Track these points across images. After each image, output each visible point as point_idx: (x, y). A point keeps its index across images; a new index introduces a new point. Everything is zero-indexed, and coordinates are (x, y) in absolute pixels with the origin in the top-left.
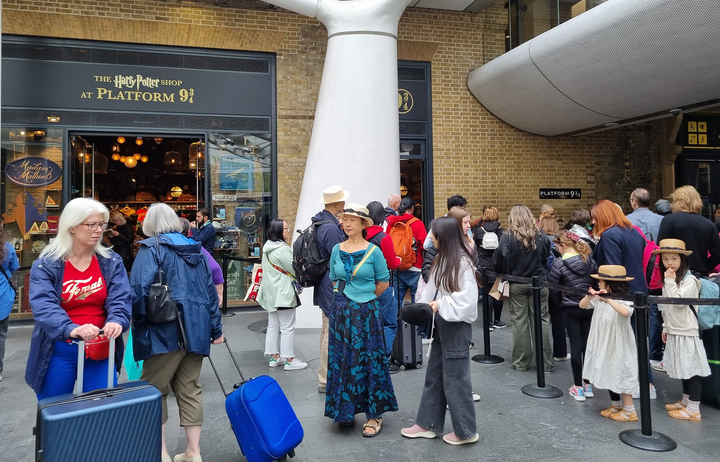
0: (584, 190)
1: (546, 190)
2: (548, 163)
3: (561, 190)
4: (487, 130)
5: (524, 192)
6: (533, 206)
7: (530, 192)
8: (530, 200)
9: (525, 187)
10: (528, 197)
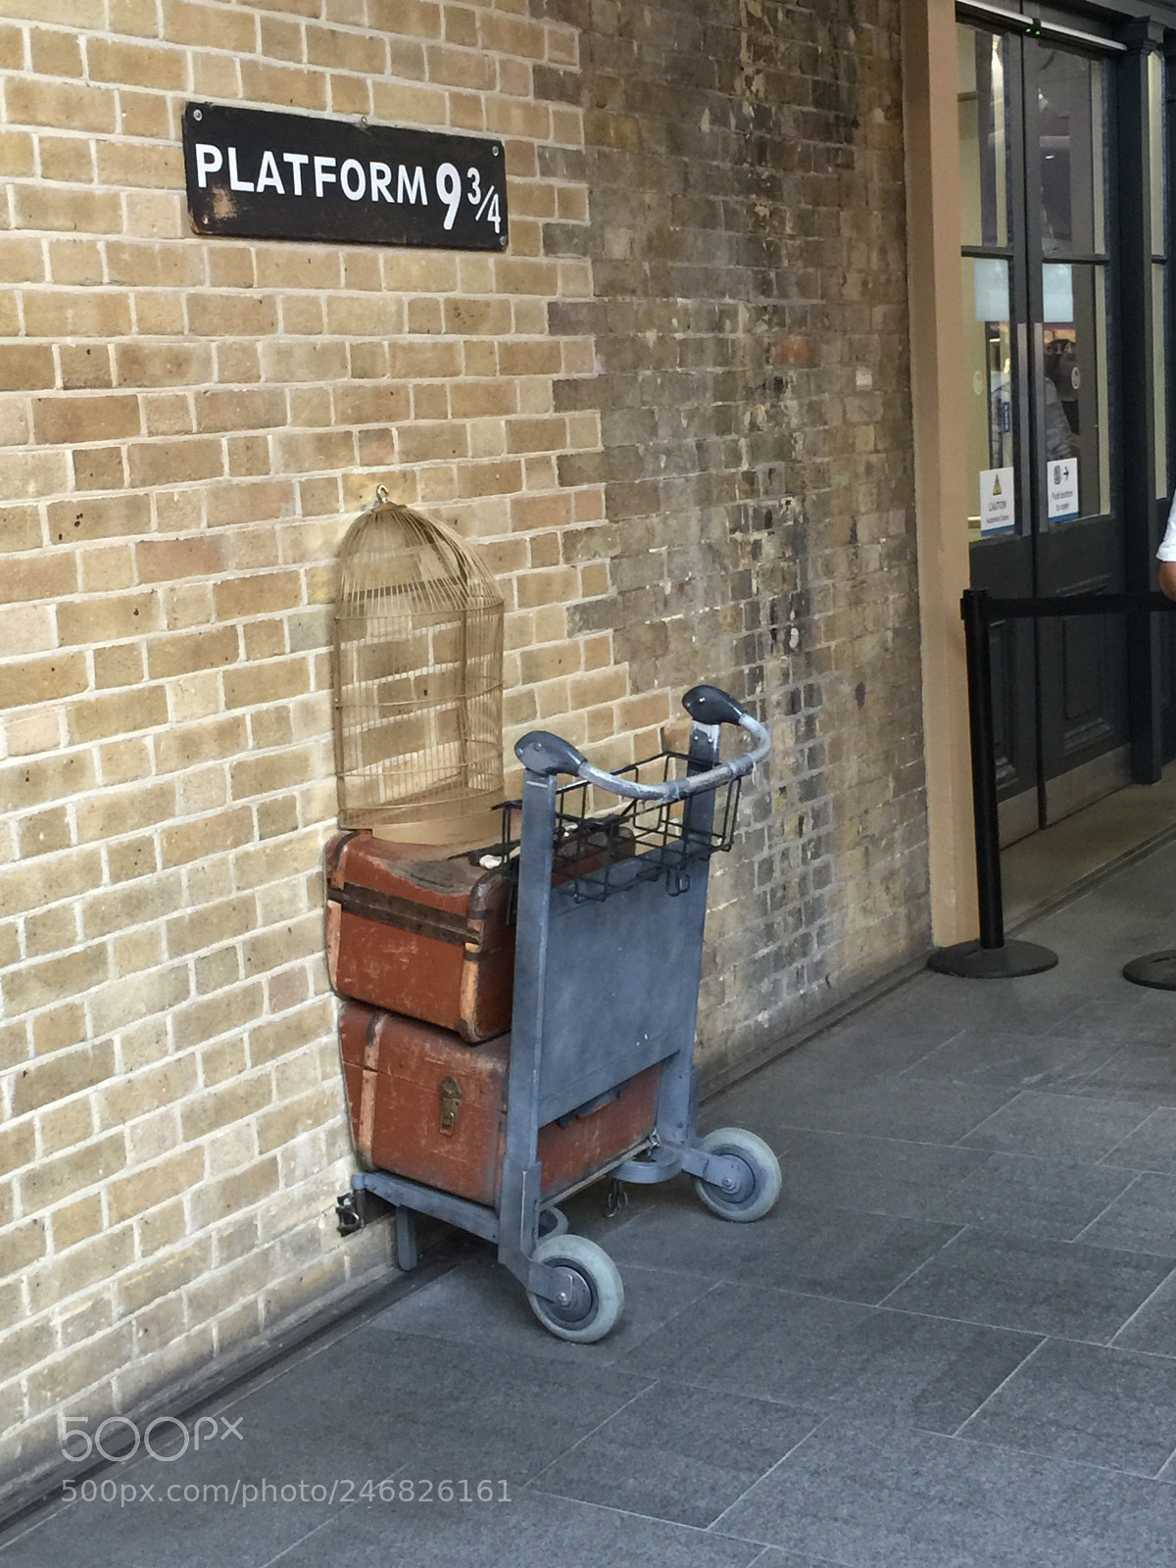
0: (525, 158)
3: (365, 143)
5: (25, 138)
6: (140, 320)
7: (91, 138)
8: (101, 246)
9: (37, 69)
10: (82, 211)
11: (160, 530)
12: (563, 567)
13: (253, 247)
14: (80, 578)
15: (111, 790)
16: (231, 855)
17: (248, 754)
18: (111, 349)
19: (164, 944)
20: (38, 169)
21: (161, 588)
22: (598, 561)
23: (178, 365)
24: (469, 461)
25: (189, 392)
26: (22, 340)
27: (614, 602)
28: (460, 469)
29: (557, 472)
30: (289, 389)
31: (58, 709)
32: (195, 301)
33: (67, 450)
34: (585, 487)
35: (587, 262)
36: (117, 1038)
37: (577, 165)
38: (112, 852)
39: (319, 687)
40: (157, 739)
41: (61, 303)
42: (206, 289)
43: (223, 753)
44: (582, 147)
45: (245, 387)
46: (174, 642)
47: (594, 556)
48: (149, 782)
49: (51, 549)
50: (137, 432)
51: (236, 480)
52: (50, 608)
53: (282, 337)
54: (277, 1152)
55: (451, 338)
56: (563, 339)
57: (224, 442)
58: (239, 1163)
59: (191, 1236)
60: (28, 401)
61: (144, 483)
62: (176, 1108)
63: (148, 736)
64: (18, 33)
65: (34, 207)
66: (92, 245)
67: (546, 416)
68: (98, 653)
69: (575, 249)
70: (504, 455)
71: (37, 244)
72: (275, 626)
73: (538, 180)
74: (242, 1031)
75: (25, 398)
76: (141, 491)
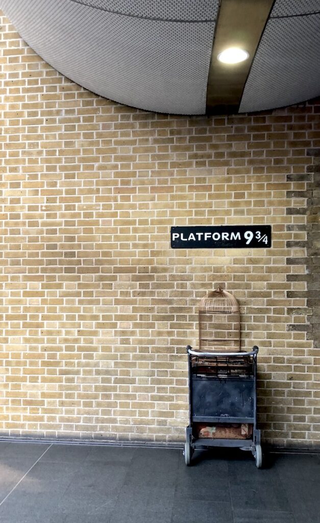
0: (280, 228)
1: (186, 231)
2: (193, 173)
3: (221, 229)
4: (58, 113)
5: (136, 235)
6: (157, 262)
7: (149, 235)
8: (149, 251)
9: (139, 225)
10: (145, 246)
11: (158, 296)
12: (286, 315)
13: (187, 250)
14: (138, 303)
15: (140, 338)
16: (169, 354)
17: (175, 337)
18: (150, 267)
19: (150, 366)
20: (137, 240)
21: (156, 307)
22: (301, 315)
23: (165, 270)
24: (252, 290)
25: (167, 274)
26: (131, 266)
27: (308, 326)
28: (248, 292)
29: (286, 294)
30: (194, 275)
31: (131, 323)
32: (170, 259)
33: (138, 283)
34: (298, 298)
35: (305, 248)
36: (137, 378)
37: (302, 228)
38: (139, 347)
39: (196, 329)
40: (152, 331)
41: (140, 260)
42: (174, 257)
43: (169, 336)
44: (306, 224)
45: (182, 274)
46: (158, 315)
47: (300, 314)
48: (150, 338)
49: (132, 297)
50: (154, 280)
51: (177, 290)
52: (131, 307)
53: (193, 265)
54: (175, 411)
55: (248, 265)
56: (292, 266)
57: (175, 283)
58: (164, 409)
59: (150, 418)
60: (131, 276)
61: (154, 289)
62: (150, 394)
63: (150, 330)
64: (136, 220)
65: (135, 246)
66: (148, 251)
67: (284, 282)
68: (140, 315)
69: (300, 246)
70: (265, 290)
71: (136, 251)
72: (185, 317)
73: (286, 232)
74: (169, 386)
75: (131, 274)
76: (154, 290)
